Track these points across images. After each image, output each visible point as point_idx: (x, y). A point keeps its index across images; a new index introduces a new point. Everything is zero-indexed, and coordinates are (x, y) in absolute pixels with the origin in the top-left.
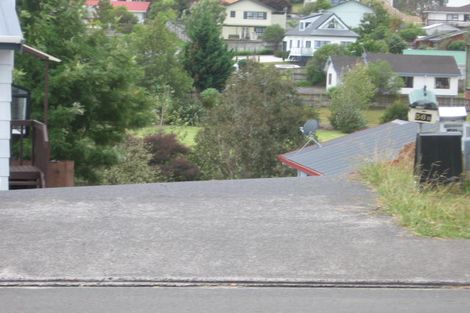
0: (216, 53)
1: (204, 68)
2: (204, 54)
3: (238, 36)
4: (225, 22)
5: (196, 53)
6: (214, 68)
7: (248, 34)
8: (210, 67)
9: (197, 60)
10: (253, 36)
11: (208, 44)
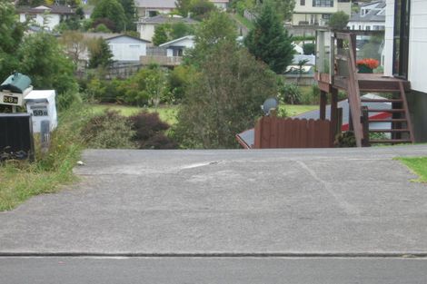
0: (278, 37)
1: (267, 52)
2: (267, 39)
3: (307, 23)
4: (295, 10)
5: (259, 38)
6: (276, 52)
7: (316, 20)
8: (272, 51)
9: (260, 44)
10: (322, 23)
11: (270, 30)
